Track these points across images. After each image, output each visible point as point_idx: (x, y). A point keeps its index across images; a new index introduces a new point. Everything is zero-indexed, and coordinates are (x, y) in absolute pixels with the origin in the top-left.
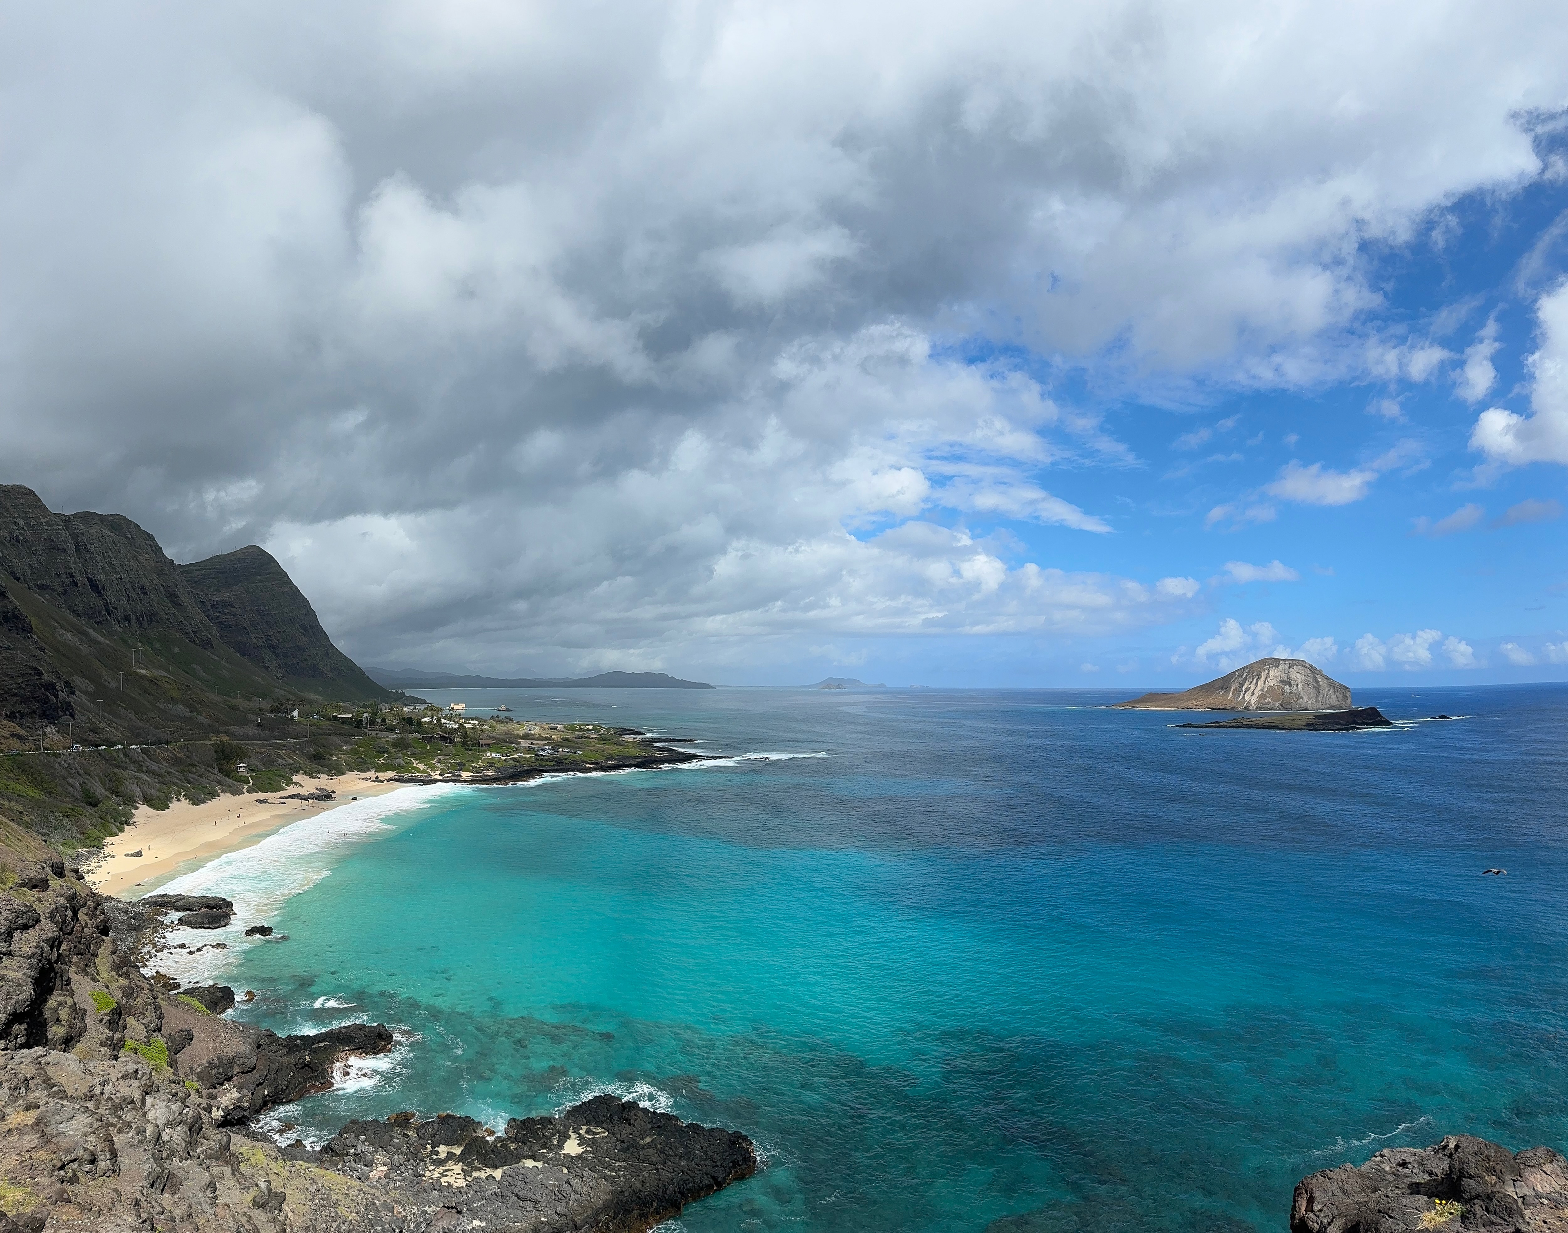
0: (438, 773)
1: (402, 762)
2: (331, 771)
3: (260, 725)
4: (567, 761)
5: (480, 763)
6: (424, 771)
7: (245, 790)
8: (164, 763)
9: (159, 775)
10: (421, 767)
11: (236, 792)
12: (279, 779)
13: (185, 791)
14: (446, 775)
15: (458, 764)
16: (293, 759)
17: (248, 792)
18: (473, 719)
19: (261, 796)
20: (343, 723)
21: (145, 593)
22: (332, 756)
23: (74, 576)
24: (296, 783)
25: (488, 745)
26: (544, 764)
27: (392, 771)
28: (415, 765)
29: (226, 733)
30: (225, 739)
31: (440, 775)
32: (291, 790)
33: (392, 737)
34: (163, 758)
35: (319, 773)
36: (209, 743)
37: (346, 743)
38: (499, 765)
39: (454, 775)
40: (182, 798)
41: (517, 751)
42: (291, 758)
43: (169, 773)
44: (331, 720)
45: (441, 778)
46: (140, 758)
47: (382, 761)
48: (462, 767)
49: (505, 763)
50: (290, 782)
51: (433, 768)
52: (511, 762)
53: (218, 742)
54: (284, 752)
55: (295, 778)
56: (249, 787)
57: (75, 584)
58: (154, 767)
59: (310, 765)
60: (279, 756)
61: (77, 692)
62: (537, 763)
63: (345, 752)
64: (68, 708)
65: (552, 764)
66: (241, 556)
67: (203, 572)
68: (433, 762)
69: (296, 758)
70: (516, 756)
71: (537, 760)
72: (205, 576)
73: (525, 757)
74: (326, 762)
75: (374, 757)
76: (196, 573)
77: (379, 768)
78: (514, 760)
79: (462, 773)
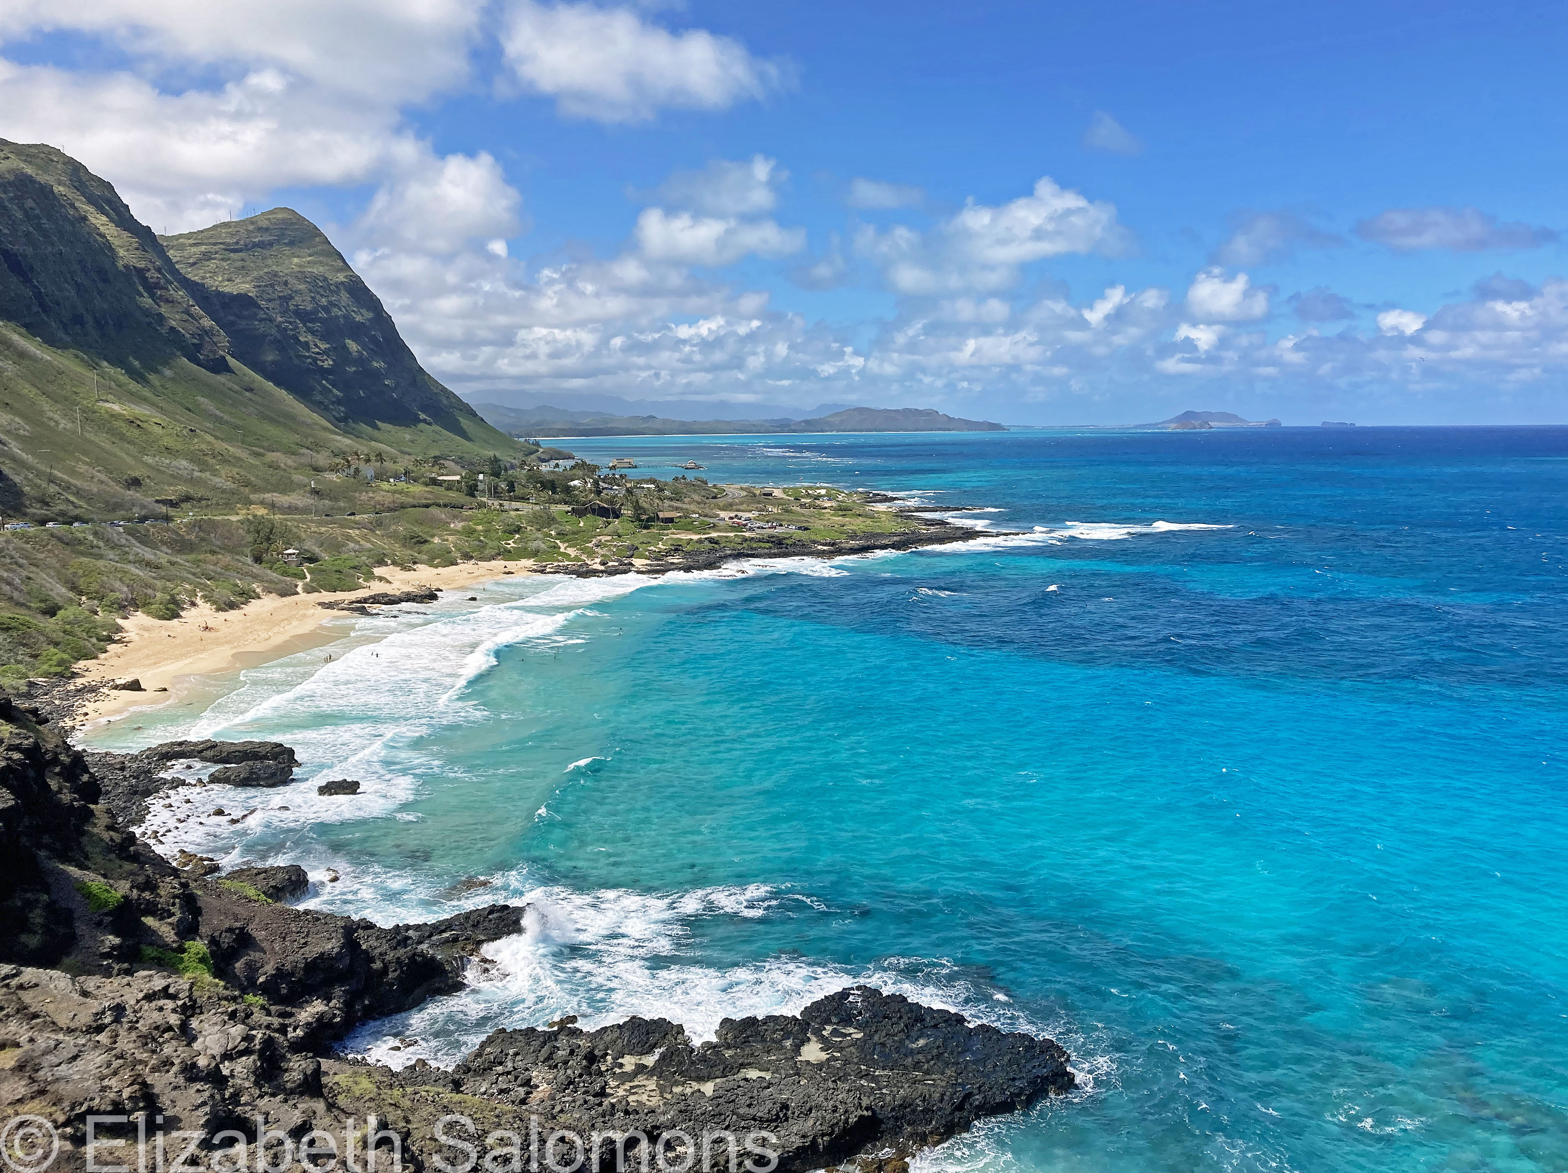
0: (598, 560)
1: (543, 546)
2: (434, 559)
3: (316, 492)
4: (788, 542)
5: (660, 546)
6: (577, 559)
7: (299, 589)
8: (164, 548)
9: (157, 568)
10: (572, 552)
11: (287, 592)
12: (352, 571)
13: (202, 590)
14: (610, 564)
15: (628, 548)
16: (372, 543)
17: (305, 592)
18: (647, 482)
19: (327, 596)
20: (448, 489)
21: (105, 281)
22: (433, 536)
24: (381, 579)
25: (671, 520)
26: (755, 545)
27: (529, 558)
28: (562, 550)
29: (262, 503)
30: (261, 511)
31: (601, 564)
32: (373, 589)
33: (526, 508)
34: (162, 541)
35: (415, 563)
36: (234, 518)
37: (455, 517)
38: (688, 548)
39: (622, 564)
40: (199, 601)
41: (714, 527)
42: (369, 541)
43: (173, 564)
44: (427, 485)
45: (602, 568)
46: (123, 541)
47: (511, 544)
48: (634, 552)
49: (698, 545)
50: (370, 576)
51: (591, 554)
52: (706, 543)
53: (250, 517)
54: (357, 532)
55: (378, 571)
56: (306, 584)
58: (148, 554)
59: (400, 552)
60: (349, 538)
62: (745, 545)
63: (455, 532)
66: (264, 224)
67: (203, 248)
68: (590, 545)
69: (379, 542)
70: (714, 535)
71: (745, 540)
72: (207, 257)
73: (727, 537)
74: (425, 547)
75: (499, 539)
76: (193, 249)
77: (508, 555)
78: (711, 541)
79: (635, 560)
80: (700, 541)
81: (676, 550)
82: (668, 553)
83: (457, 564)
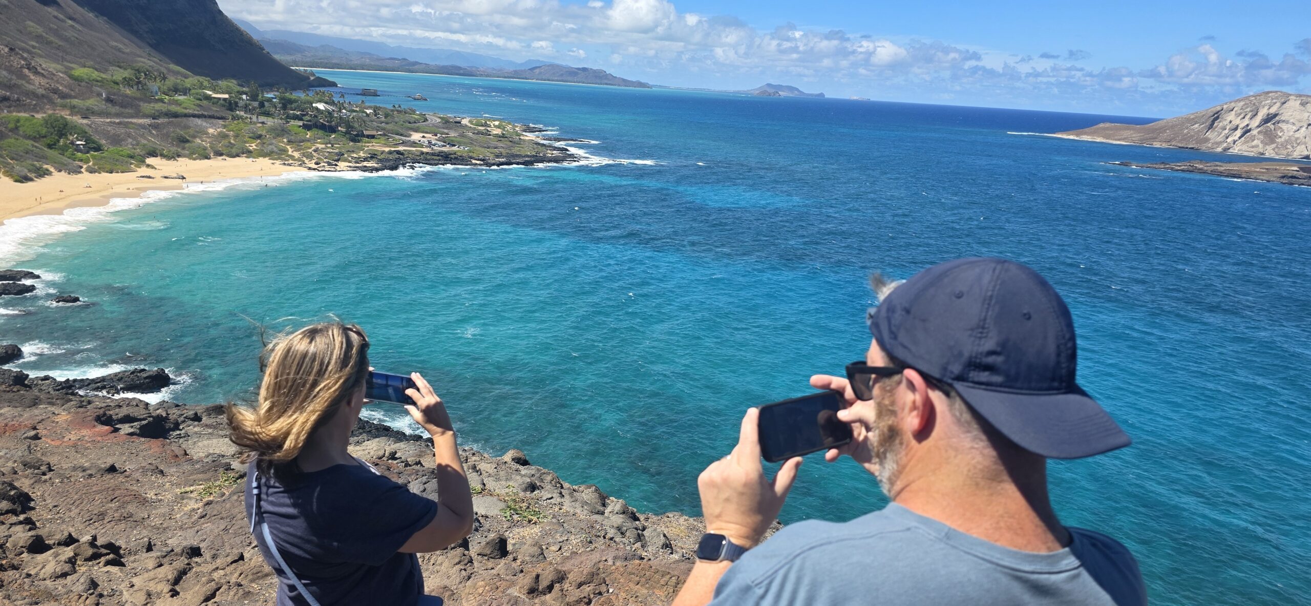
0: (313, 161)
1: (276, 148)
2: (193, 154)
4: (452, 156)
5: (361, 153)
6: (300, 160)
7: (83, 170)
10: (296, 155)
11: (73, 171)
12: (129, 160)
13: (4, 167)
15: (337, 154)
16: (149, 142)
17: (87, 171)
20: (216, 104)
22: (194, 137)
24: (148, 166)
25: (373, 137)
26: (429, 157)
27: (265, 157)
28: (290, 153)
29: (65, 106)
31: (317, 164)
32: (143, 171)
33: (270, 122)
35: (178, 156)
36: (40, 116)
38: (382, 156)
39: (329, 164)
41: (404, 143)
42: (145, 138)
44: (199, 100)
45: (316, 166)
47: (253, 146)
48: (340, 157)
49: (387, 155)
50: (141, 162)
51: (310, 157)
52: (395, 153)
53: (52, 116)
55: (149, 161)
56: (89, 167)
59: (168, 147)
60: (129, 135)
62: (422, 157)
65: (438, 158)
68: (310, 151)
69: (153, 140)
70: (401, 148)
71: (422, 153)
73: (410, 151)
74: (187, 145)
75: (246, 142)
77: (249, 153)
78: (398, 152)
79: (340, 164)
80: (390, 153)
81: (372, 158)
82: (365, 159)
83: (209, 159)
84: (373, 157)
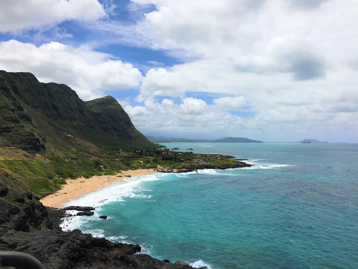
1: (155, 166)
2: (132, 169)
3: (109, 154)
4: (208, 166)
5: (180, 167)
7: (103, 174)
9: (74, 169)
10: (161, 168)
11: (100, 175)
12: (115, 171)
13: (83, 174)
14: (169, 170)
16: (119, 165)
18: (179, 152)
19: (108, 176)
20: (137, 154)
21: (72, 110)
22: (132, 164)
23: (47, 104)
24: (120, 173)
25: (183, 161)
27: (152, 169)
28: (159, 167)
29: (98, 156)
30: (97, 158)
31: (167, 170)
33: (152, 158)
34: (76, 164)
35: (128, 169)
36: (91, 159)
38: (186, 167)
39: (171, 170)
40: (81, 176)
43: (77, 168)
47: (148, 166)
48: (174, 167)
50: (118, 172)
51: (165, 168)
53: (95, 159)
54: (116, 162)
55: (120, 171)
57: (48, 106)
61: (47, 142)
62: (199, 167)
64: (43, 147)
66: (105, 99)
67: (92, 104)
68: (165, 166)
69: (121, 165)
70: (192, 164)
72: (93, 105)
73: (195, 165)
74: (130, 166)
76: (90, 104)
77: (147, 168)
78: (191, 166)
79: (174, 170)
80: (189, 166)
82: (182, 168)
83: (136, 170)
84: (184, 167)
